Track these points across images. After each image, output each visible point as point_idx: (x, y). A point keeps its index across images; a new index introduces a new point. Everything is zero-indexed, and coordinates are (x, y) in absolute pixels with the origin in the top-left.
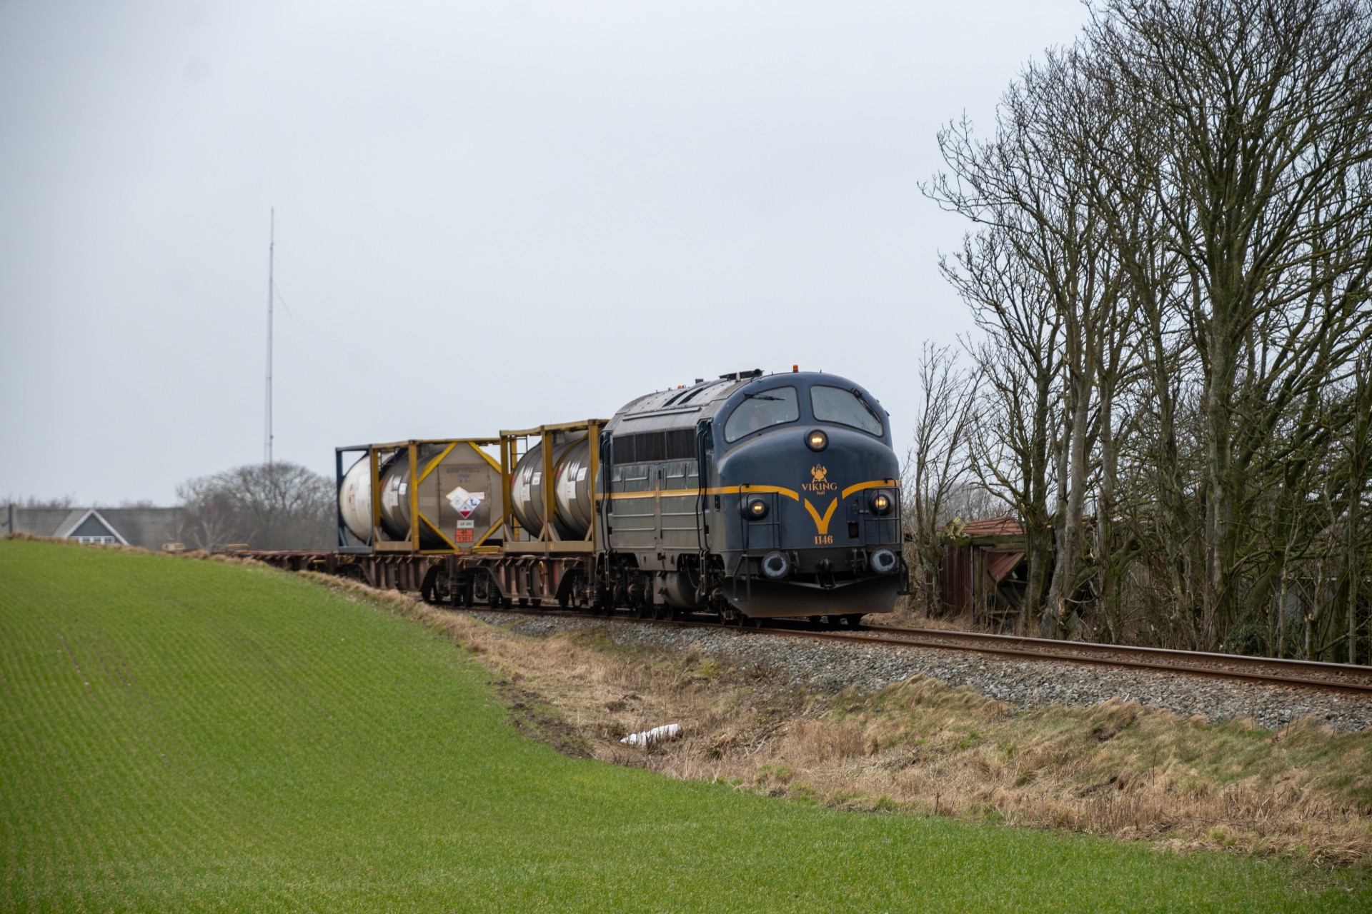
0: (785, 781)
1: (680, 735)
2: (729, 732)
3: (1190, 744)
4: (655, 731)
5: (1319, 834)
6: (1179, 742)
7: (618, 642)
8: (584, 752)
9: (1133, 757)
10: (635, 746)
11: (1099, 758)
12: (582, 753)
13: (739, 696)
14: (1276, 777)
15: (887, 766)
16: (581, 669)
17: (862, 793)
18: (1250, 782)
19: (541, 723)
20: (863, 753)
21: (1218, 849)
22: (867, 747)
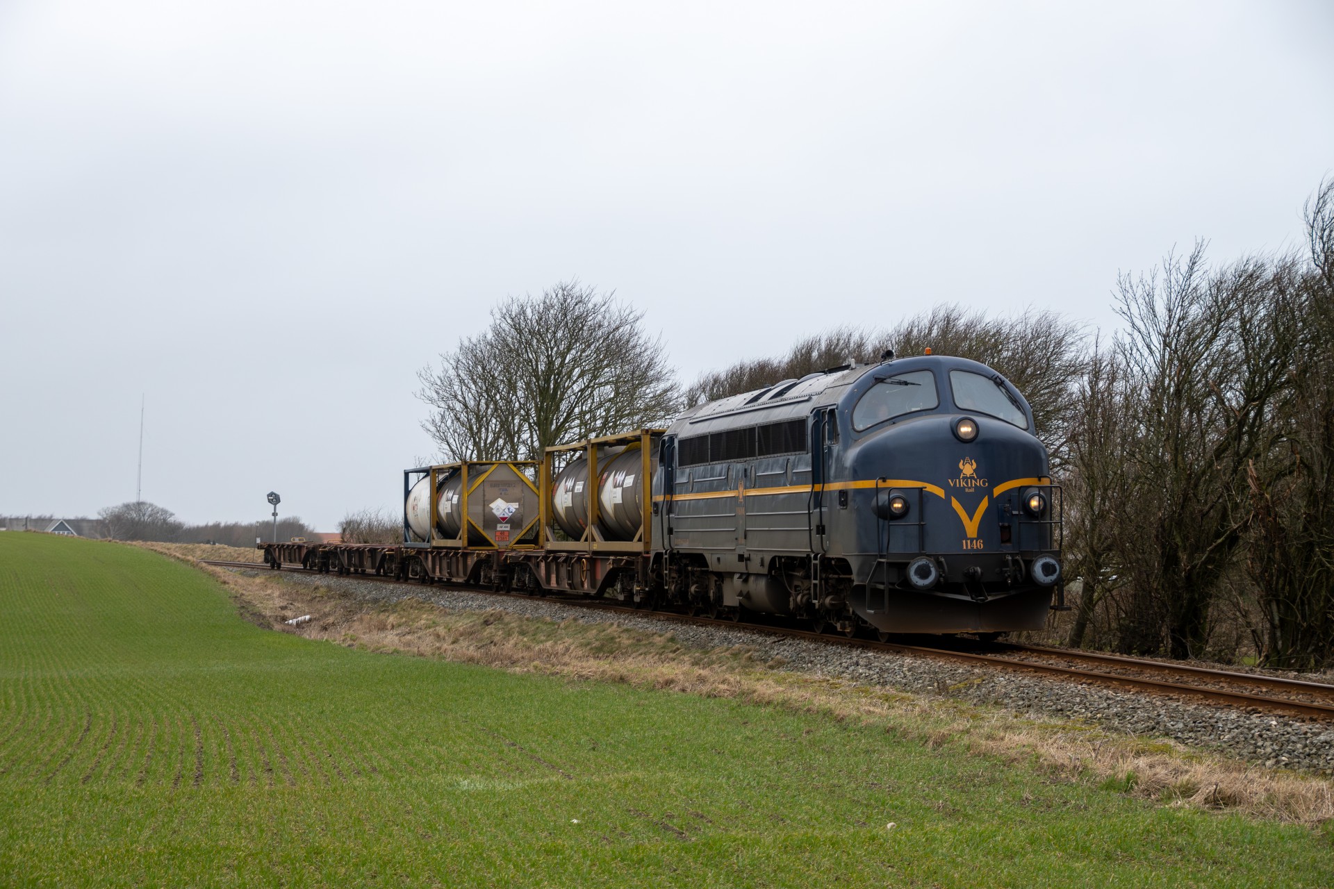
0: (354, 641)
1: (310, 620)
2: (331, 619)
3: (524, 627)
4: (300, 619)
5: (577, 666)
6: (520, 626)
7: (285, 580)
8: (269, 627)
9: (500, 633)
10: (291, 625)
11: (485, 633)
12: (268, 627)
13: (336, 604)
14: (559, 642)
15: (397, 635)
16: (269, 592)
17: (387, 646)
18: (549, 644)
19: (252, 614)
20: (387, 629)
21: (534, 671)
22: (389, 627)
